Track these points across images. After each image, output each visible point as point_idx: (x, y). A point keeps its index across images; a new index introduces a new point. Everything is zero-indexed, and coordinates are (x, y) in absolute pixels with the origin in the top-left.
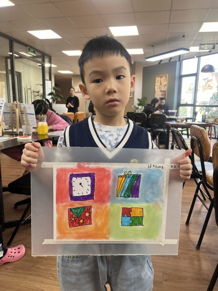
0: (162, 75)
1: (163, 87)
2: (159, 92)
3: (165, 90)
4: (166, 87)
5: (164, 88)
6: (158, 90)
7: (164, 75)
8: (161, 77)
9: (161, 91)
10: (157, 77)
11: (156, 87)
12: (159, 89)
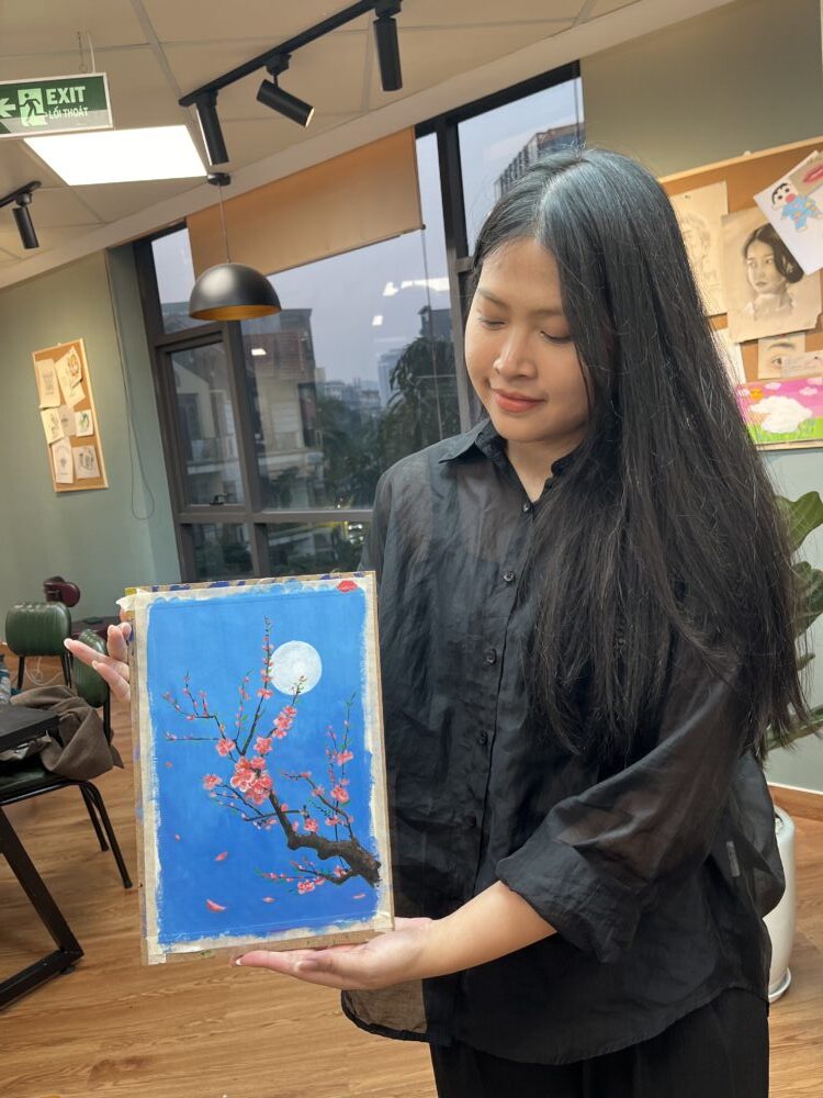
0: (60, 345)
1: (78, 416)
2: (66, 443)
3: (90, 432)
4: (88, 412)
5: (82, 422)
6: (61, 434)
7: (68, 344)
8: (56, 356)
9: (76, 441)
10: (40, 357)
11: (45, 416)
12: (60, 424)
